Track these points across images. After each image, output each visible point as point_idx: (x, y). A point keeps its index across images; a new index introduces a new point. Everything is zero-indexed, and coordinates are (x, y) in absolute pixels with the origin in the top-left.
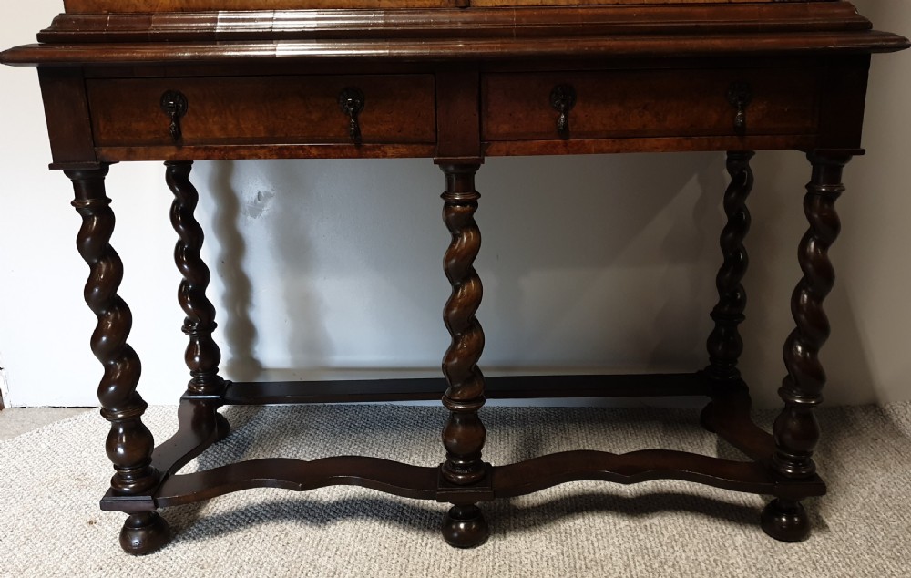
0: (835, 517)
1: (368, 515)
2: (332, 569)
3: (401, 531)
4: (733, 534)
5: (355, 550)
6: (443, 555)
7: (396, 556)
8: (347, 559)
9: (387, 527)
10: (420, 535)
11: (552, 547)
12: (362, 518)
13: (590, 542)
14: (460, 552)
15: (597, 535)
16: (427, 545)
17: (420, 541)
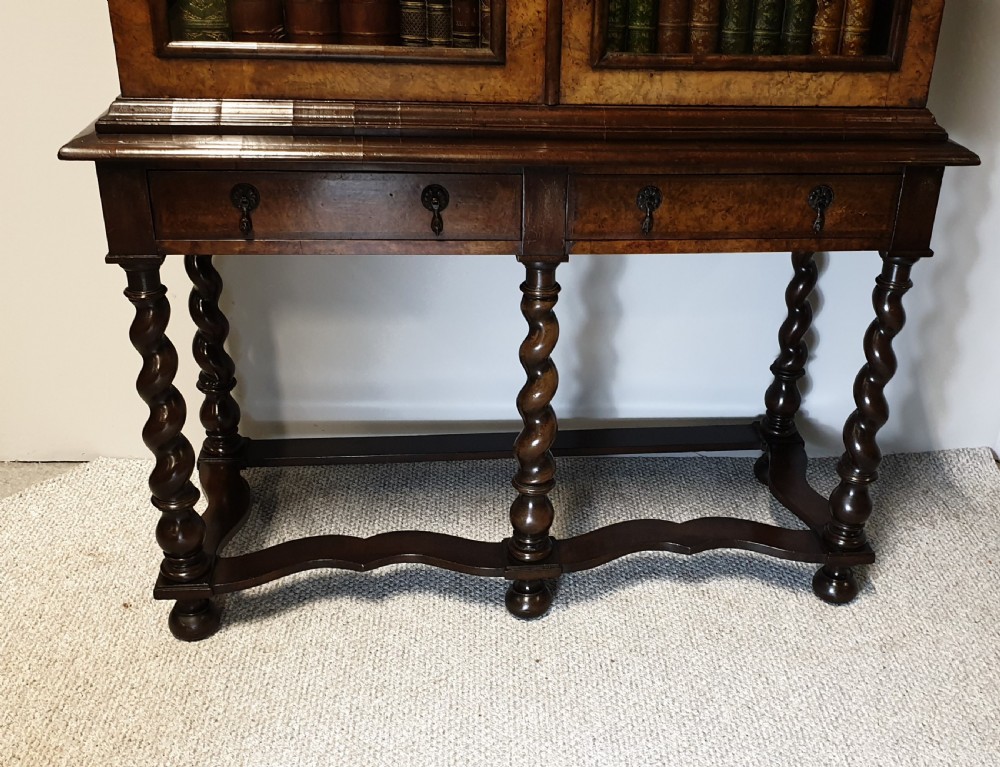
0: (881, 578)
1: (425, 589)
2: (401, 648)
3: (462, 604)
4: (786, 598)
5: (420, 626)
6: (508, 628)
7: (462, 631)
8: (413, 636)
9: (447, 601)
10: (483, 608)
11: (614, 616)
12: (420, 592)
13: (651, 610)
14: (525, 624)
15: (656, 602)
16: (491, 618)
17: (483, 614)
